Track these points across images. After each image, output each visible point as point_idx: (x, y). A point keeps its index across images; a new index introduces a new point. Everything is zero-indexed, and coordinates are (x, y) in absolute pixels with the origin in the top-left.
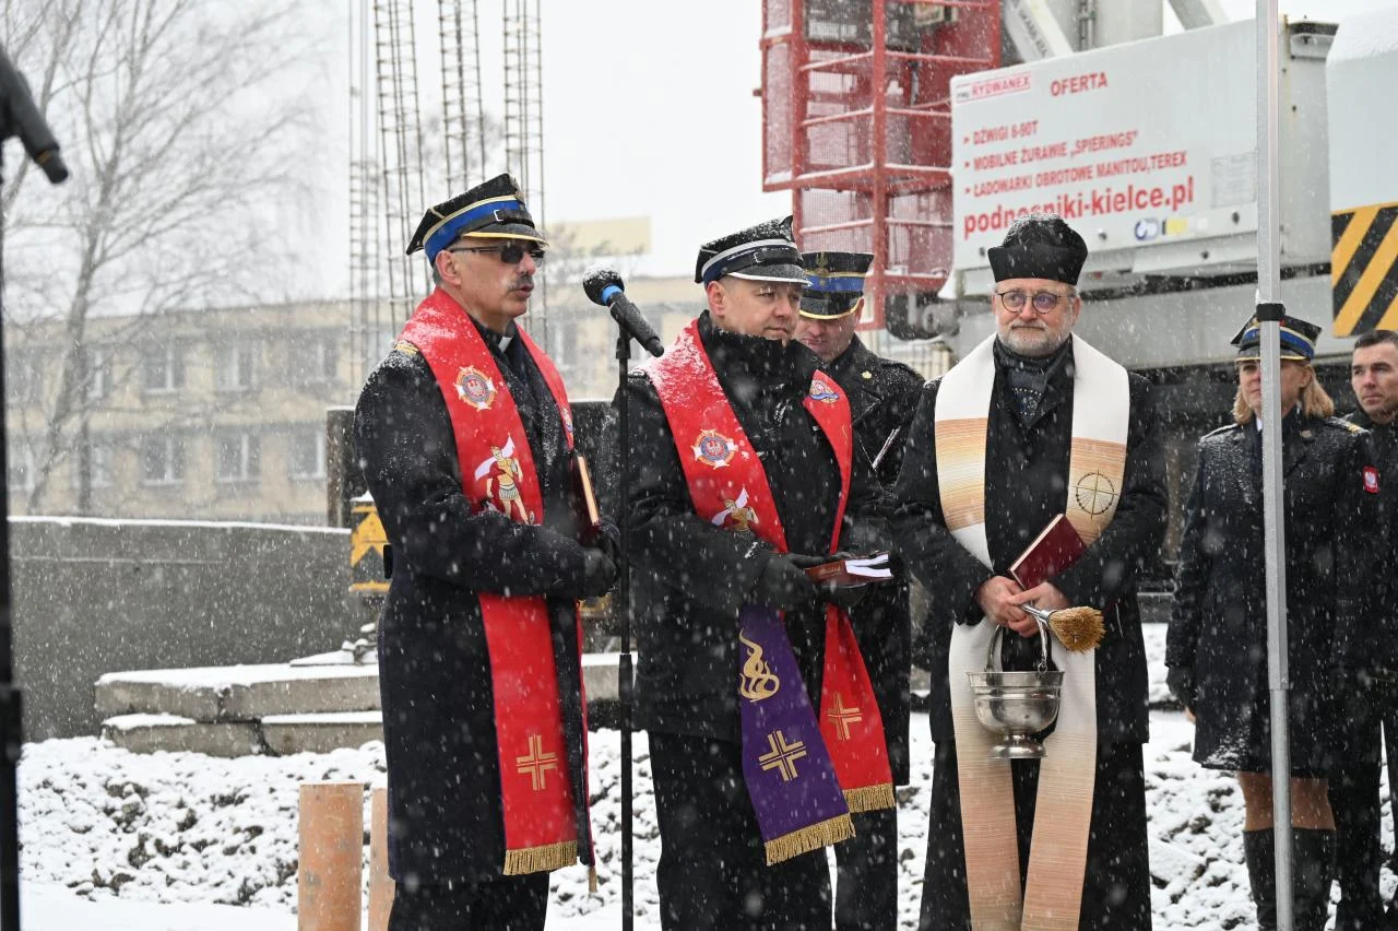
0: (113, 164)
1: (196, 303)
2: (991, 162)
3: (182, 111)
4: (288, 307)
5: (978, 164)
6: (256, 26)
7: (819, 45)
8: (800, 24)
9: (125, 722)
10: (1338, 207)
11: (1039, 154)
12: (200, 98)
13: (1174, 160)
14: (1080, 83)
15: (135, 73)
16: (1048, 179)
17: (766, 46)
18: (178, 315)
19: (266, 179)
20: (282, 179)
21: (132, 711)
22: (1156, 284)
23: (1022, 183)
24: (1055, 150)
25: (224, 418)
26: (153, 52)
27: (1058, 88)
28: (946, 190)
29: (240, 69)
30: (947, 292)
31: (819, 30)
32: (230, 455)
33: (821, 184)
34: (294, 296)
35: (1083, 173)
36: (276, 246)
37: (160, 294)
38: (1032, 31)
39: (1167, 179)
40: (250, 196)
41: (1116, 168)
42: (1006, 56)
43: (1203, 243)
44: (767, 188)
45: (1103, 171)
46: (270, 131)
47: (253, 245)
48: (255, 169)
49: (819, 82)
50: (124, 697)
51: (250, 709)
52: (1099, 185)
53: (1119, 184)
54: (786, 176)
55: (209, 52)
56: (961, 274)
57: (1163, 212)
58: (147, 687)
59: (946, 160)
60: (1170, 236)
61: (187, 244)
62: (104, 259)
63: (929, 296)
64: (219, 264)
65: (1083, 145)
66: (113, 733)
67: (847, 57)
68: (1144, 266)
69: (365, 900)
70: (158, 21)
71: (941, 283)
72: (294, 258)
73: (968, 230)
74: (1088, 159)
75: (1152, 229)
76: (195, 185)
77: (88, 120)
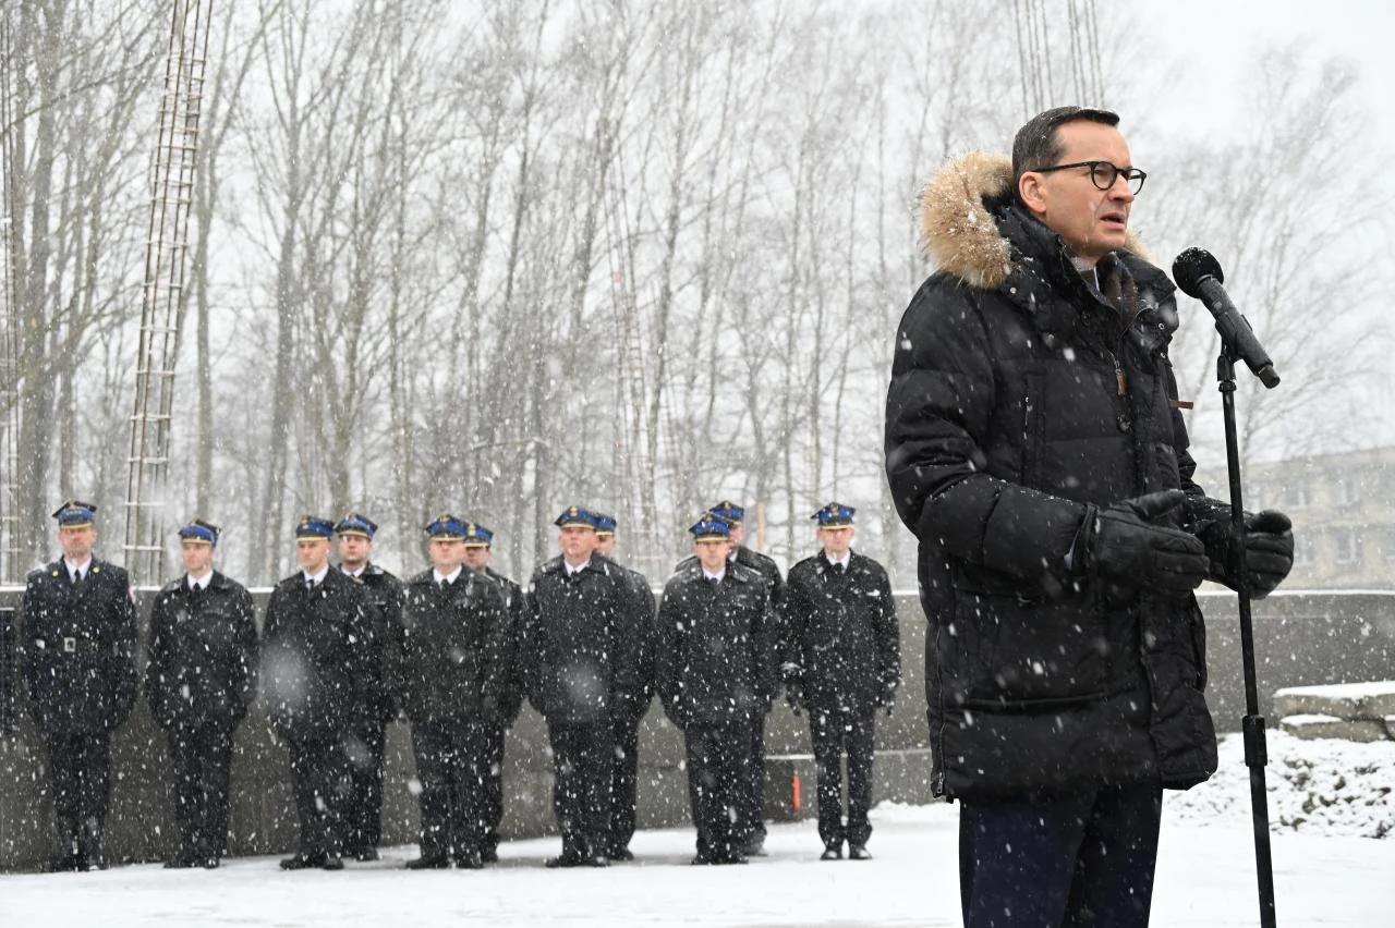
1: (1317, 451)
3: (1302, 332)
4: (1375, 451)
6: (1347, 275)
9: (1295, 720)
12: (1314, 324)
15: (1271, 312)
18: (1303, 460)
19: (1359, 371)
20: (1370, 370)
21: (1299, 712)
25: (1338, 524)
26: (1281, 299)
29: (1339, 304)
32: (1343, 544)
34: (1381, 444)
37: (1293, 448)
40: (1348, 382)
47: (1353, 413)
50: (1292, 705)
51: (1377, 711)
55: (1317, 295)
58: (1308, 698)
61: (1310, 415)
62: (1257, 428)
64: (1330, 427)
66: (1287, 727)
70: (1284, 279)
72: (1378, 419)
76: (1314, 377)
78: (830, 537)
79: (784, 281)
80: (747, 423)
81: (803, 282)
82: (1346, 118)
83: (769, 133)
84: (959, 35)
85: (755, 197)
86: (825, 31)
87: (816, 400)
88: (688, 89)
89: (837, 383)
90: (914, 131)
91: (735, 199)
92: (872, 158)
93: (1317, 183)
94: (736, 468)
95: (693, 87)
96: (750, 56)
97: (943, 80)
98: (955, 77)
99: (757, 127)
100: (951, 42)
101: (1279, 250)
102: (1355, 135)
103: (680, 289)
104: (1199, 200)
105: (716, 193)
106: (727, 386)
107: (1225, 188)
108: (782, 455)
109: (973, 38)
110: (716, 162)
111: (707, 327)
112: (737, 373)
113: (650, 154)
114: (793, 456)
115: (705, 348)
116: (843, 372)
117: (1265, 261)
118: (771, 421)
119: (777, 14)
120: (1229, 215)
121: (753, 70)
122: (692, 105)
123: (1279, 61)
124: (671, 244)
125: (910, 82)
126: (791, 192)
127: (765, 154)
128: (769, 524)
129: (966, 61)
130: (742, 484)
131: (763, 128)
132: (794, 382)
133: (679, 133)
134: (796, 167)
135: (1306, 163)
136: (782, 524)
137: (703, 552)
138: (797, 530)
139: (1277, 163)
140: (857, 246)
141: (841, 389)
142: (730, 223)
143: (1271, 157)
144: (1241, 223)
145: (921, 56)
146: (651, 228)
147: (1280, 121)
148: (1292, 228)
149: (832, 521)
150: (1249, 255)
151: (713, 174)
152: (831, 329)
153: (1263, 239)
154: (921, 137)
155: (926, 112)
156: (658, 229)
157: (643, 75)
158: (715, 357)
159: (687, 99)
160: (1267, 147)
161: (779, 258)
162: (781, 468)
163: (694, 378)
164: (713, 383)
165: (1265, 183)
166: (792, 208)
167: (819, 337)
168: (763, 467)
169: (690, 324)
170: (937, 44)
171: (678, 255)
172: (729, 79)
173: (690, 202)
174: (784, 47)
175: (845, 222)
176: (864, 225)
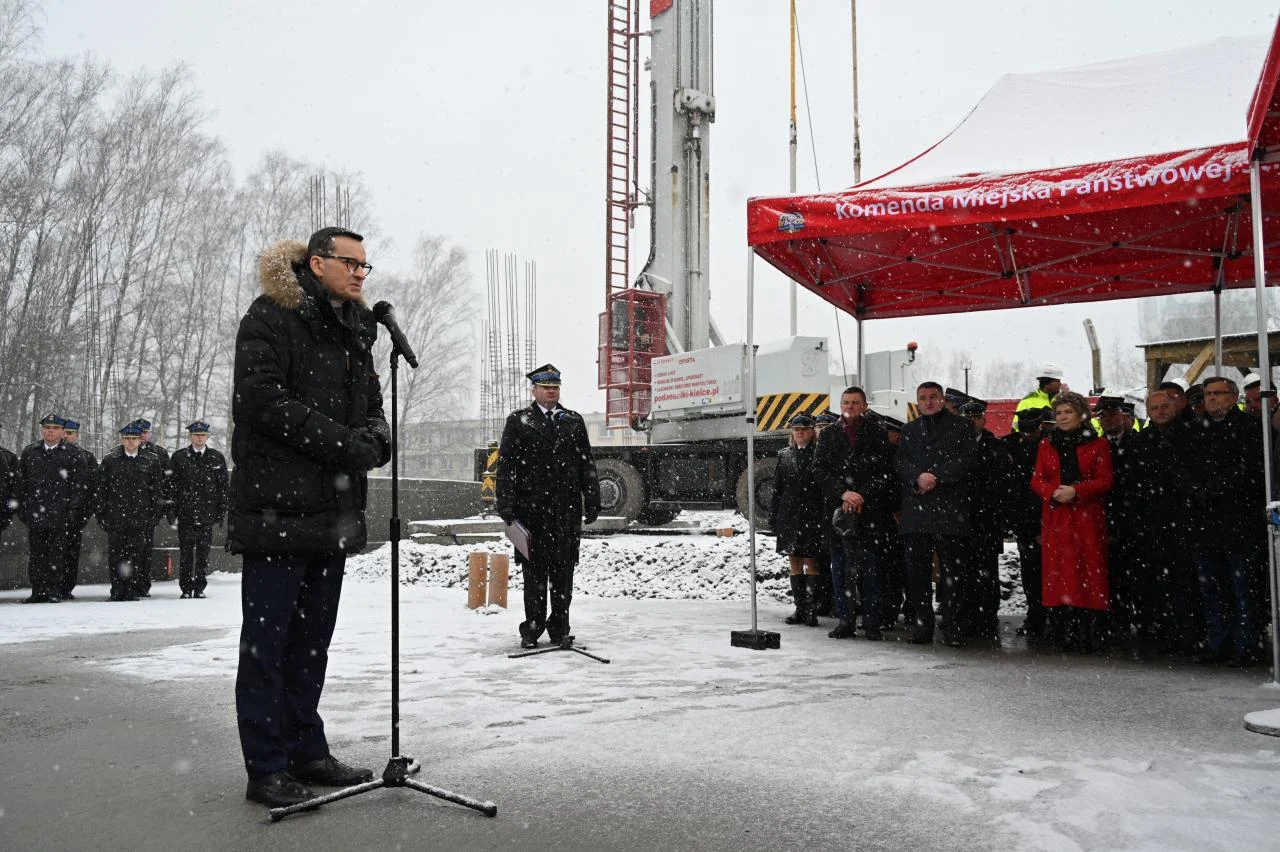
1: (435, 420)
3: (433, 366)
4: (461, 422)
6: (455, 343)
7: (617, 349)
8: (609, 344)
9: (417, 535)
11: (676, 380)
12: (438, 363)
14: (687, 361)
16: (678, 387)
17: (600, 349)
18: (431, 424)
19: (456, 386)
20: (461, 387)
21: (418, 532)
23: (671, 388)
24: (680, 379)
27: (681, 361)
28: (650, 390)
29: (450, 355)
32: (444, 462)
34: (463, 419)
36: (458, 405)
37: (425, 418)
40: (452, 390)
44: (600, 388)
46: (458, 373)
47: (452, 403)
48: (453, 384)
49: (615, 359)
50: (416, 528)
51: (453, 532)
52: (692, 389)
54: (604, 385)
55: (441, 351)
56: (653, 413)
58: (424, 526)
61: (433, 404)
62: (411, 407)
63: (644, 419)
64: (442, 409)
65: (688, 378)
66: (413, 538)
67: (622, 353)
72: (463, 408)
73: (656, 401)
75: (706, 401)
76: (435, 388)
78: (196, 439)
92: (236, 262)
93: (444, 302)
94: (151, 407)
101: (426, 329)
106: (148, 366)
112: (154, 360)
116: (212, 365)
118: (172, 385)
123: (430, 246)
127: (178, 253)
132: (185, 367)
137: (126, 443)
139: (427, 291)
148: (432, 320)
149: (198, 431)
152: (207, 343)
165: (422, 299)
167: (201, 348)
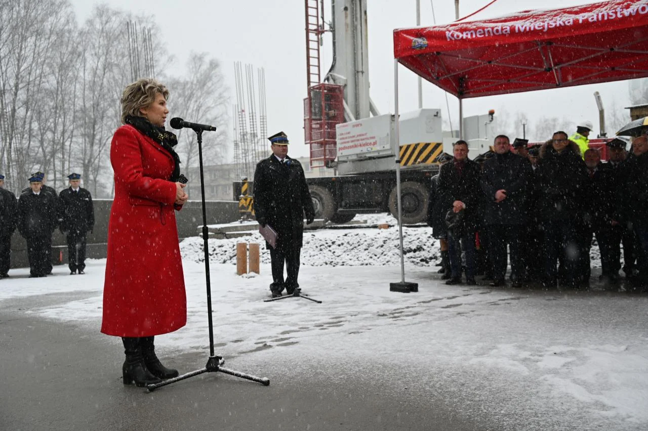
0: (192, 142)
2: (343, 138)
4: (222, 165)
5: (341, 139)
7: (315, 120)
8: (310, 117)
10: (401, 145)
11: (351, 137)
13: (373, 138)
14: (357, 125)
16: (352, 141)
17: (305, 120)
19: (218, 144)
20: (221, 144)
22: (370, 158)
23: (348, 142)
24: (354, 137)
25: (212, 184)
27: (354, 126)
28: (335, 143)
30: (336, 160)
31: (313, 117)
32: (213, 191)
33: (315, 143)
34: (223, 164)
35: (358, 140)
36: (220, 155)
38: (349, 117)
39: (372, 141)
40: (216, 147)
41: (364, 139)
42: (345, 121)
43: (378, 151)
44: (306, 144)
45: (362, 140)
46: (218, 136)
47: (216, 155)
48: (216, 143)
49: (314, 126)
50: (201, 230)
51: (224, 231)
52: (361, 142)
53: (364, 142)
54: (309, 141)
56: (338, 157)
57: (372, 146)
59: (335, 138)
60: (373, 150)
62: (191, 158)
63: (333, 161)
64: (210, 158)
65: (358, 136)
67: (319, 122)
68: (368, 155)
69: (248, 261)
70: (199, 118)
71: (335, 159)
72: (223, 157)
73: (339, 150)
74: (359, 138)
75: (369, 149)
77: (188, 135)
78: (73, 183)
79: (53, 108)
80: (41, 150)
81: (59, 109)
82: (215, 77)
83: (48, 63)
84: (108, 41)
85: (43, 82)
86: (67, 34)
87: (63, 143)
88: (21, 47)
89: (69, 140)
90: (94, 67)
91: (37, 82)
92: (81, 74)
93: (208, 93)
94: (37, 163)
95: (23, 46)
96: (43, 39)
97: (103, 53)
98: (107, 53)
99: (45, 61)
100: (106, 42)
101: (198, 110)
102: (219, 81)
103: (19, 108)
104: (177, 95)
105: (31, 79)
106: (34, 139)
107: (184, 92)
108: (52, 160)
109: (113, 42)
110: (31, 70)
111: (28, 121)
112: (37, 135)
113: (8, 66)
114: (56, 160)
115: (27, 126)
116: (72, 136)
117: (194, 113)
118: (48, 149)
119: (51, 27)
120: (184, 100)
121: (43, 44)
122: (23, 52)
123: (197, 59)
124: (16, 94)
125: (93, 53)
126: (55, 82)
127: (47, 69)
128: (48, 180)
129: (111, 48)
130: (39, 168)
131: (47, 61)
132: (56, 138)
133: (19, 60)
134: (57, 75)
135: (205, 88)
136: (52, 180)
137: (33, 186)
138: (57, 182)
139: (197, 87)
140: (76, 100)
141: (71, 141)
142: (36, 89)
143: (196, 85)
144: (188, 102)
145: (97, 45)
146: (9, 88)
147: (198, 75)
148: (201, 104)
149: (74, 178)
150: (190, 111)
151: (30, 74)
152: (68, 123)
153: (194, 107)
154: (97, 69)
155: (98, 62)
156: (11, 89)
157: (6, 41)
158: (30, 129)
159: (21, 50)
160: (195, 82)
161: (51, 102)
162: (52, 164)
163: (23, 135)
164: (30, 137)
165: (195, 91)
166: (56, 86)
167: (64, 126)
168: (46, 163)
169: (22, 119)
170: (102, 42)
171: (18, 98)
172: (35, 45)
173: (22, 82)
174: (54, 38)
175: (73, 92)
176: (78, 93)
